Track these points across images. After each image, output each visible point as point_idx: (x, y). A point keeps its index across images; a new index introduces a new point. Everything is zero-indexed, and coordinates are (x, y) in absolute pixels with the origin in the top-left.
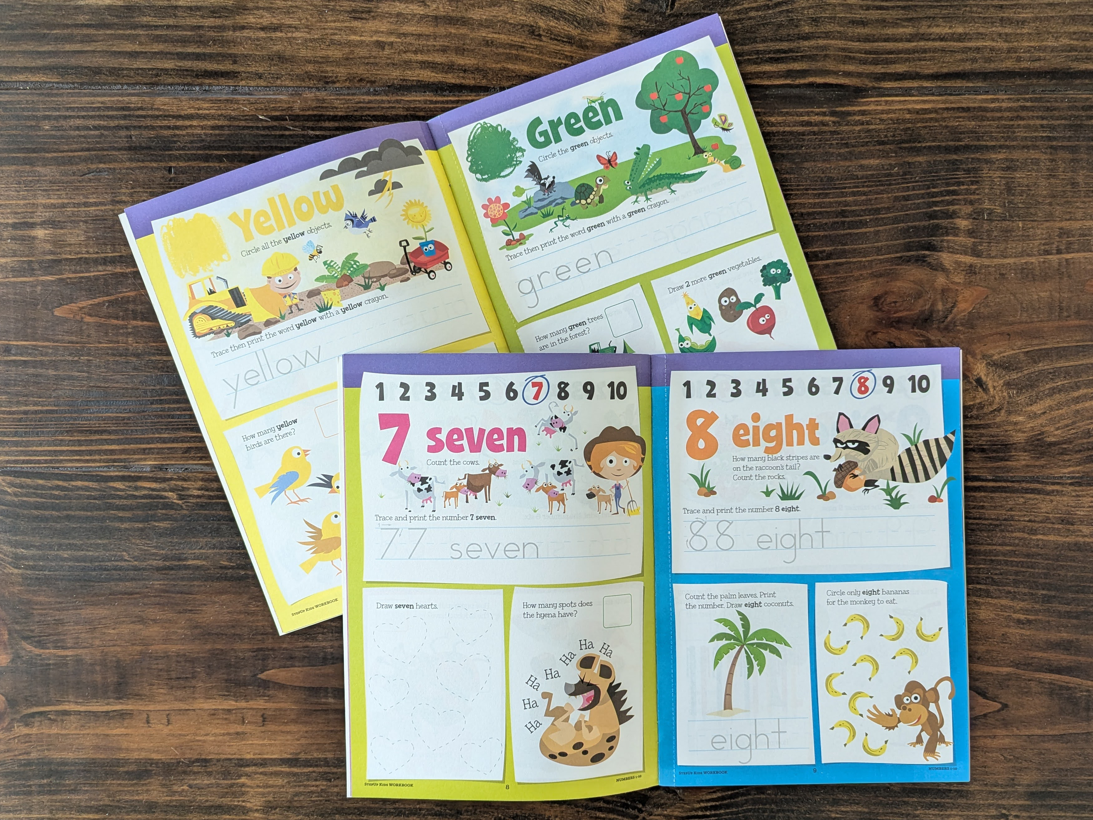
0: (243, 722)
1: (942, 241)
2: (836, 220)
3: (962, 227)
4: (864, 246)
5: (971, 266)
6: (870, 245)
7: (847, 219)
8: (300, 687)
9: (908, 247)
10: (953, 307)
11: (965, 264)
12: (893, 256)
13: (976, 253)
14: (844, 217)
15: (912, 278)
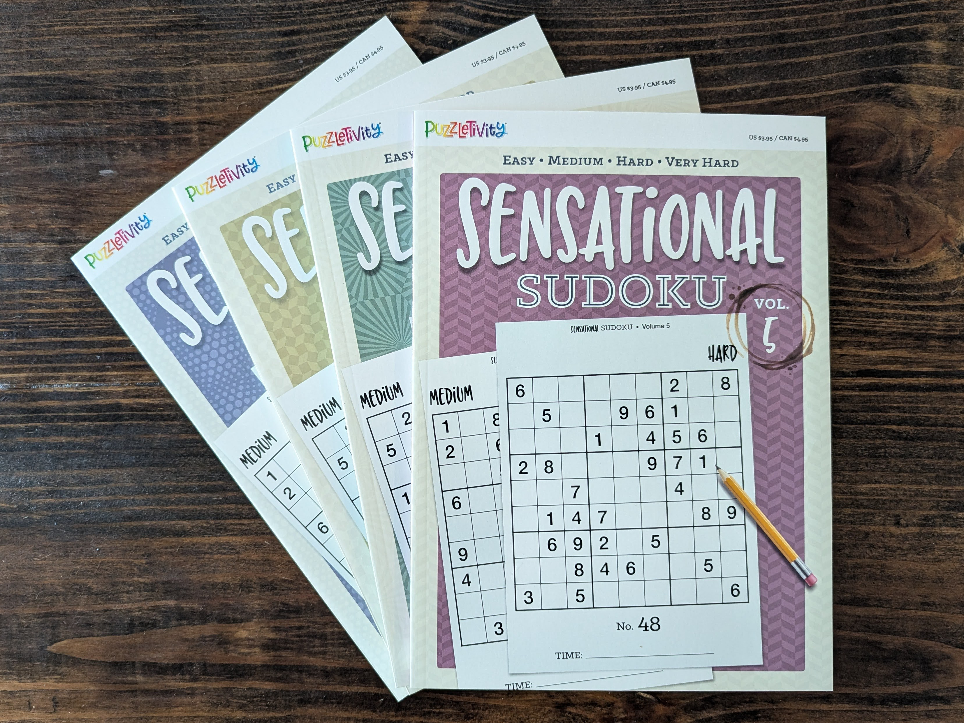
0: (30, 708)
1: (910, 70)
2: (772, 46)
3: (935, 51)
4: (809, 79)
5: (948, 100)
6: (816, 77)
7: (787, 45)
8: (101, 662)
9: (866, 79)
10: (926, 153)
11: (941, 97)
12: (847, 90)
13: (954, 84)
14: (781, 42)
15: (872, 118)
